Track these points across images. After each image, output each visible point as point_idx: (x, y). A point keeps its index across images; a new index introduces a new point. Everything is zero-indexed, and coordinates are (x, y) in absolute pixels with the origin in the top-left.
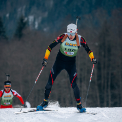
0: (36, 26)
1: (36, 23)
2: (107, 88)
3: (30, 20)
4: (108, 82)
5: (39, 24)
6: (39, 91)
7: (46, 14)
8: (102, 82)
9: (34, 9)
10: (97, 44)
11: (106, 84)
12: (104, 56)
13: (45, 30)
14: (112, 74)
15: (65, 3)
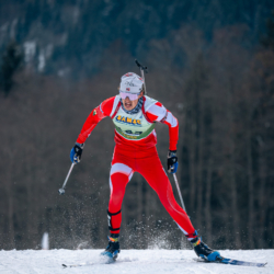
0: (42, 65)
1: (42, 59)
2: (204, 205)
3: (27, 52)
4: (204, 192)
5: (47, 61)
6: (49, 210)
7: (63, 39)
8: (193, 191)
9: (37, 26)
10: (180, 106)
11: (200, 197)
12: (197, 134)
13: (61, 73)
14: (214, 174)
15: (106, 13)
